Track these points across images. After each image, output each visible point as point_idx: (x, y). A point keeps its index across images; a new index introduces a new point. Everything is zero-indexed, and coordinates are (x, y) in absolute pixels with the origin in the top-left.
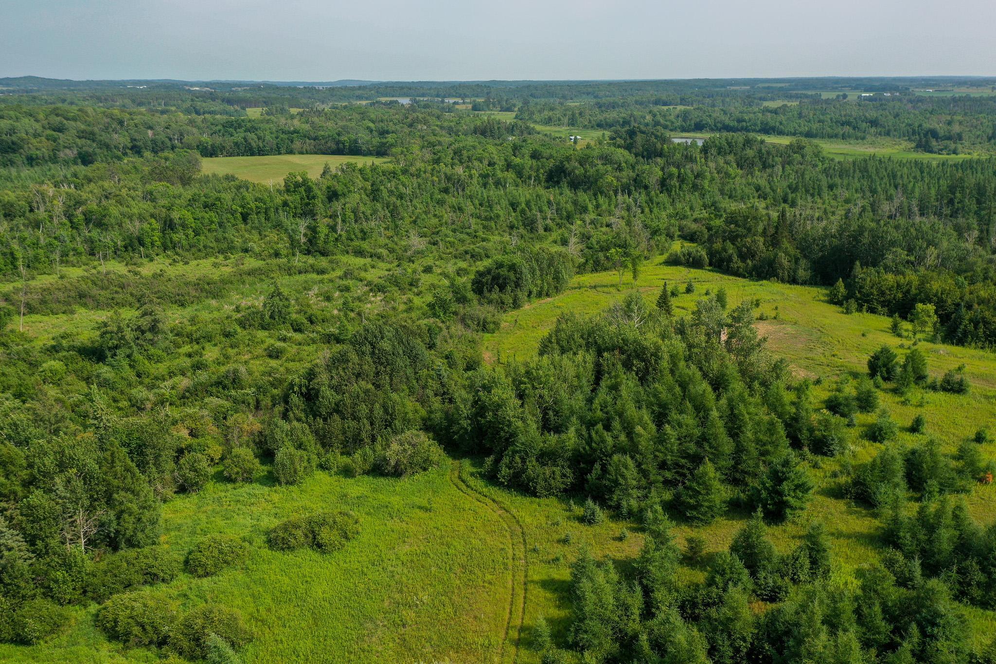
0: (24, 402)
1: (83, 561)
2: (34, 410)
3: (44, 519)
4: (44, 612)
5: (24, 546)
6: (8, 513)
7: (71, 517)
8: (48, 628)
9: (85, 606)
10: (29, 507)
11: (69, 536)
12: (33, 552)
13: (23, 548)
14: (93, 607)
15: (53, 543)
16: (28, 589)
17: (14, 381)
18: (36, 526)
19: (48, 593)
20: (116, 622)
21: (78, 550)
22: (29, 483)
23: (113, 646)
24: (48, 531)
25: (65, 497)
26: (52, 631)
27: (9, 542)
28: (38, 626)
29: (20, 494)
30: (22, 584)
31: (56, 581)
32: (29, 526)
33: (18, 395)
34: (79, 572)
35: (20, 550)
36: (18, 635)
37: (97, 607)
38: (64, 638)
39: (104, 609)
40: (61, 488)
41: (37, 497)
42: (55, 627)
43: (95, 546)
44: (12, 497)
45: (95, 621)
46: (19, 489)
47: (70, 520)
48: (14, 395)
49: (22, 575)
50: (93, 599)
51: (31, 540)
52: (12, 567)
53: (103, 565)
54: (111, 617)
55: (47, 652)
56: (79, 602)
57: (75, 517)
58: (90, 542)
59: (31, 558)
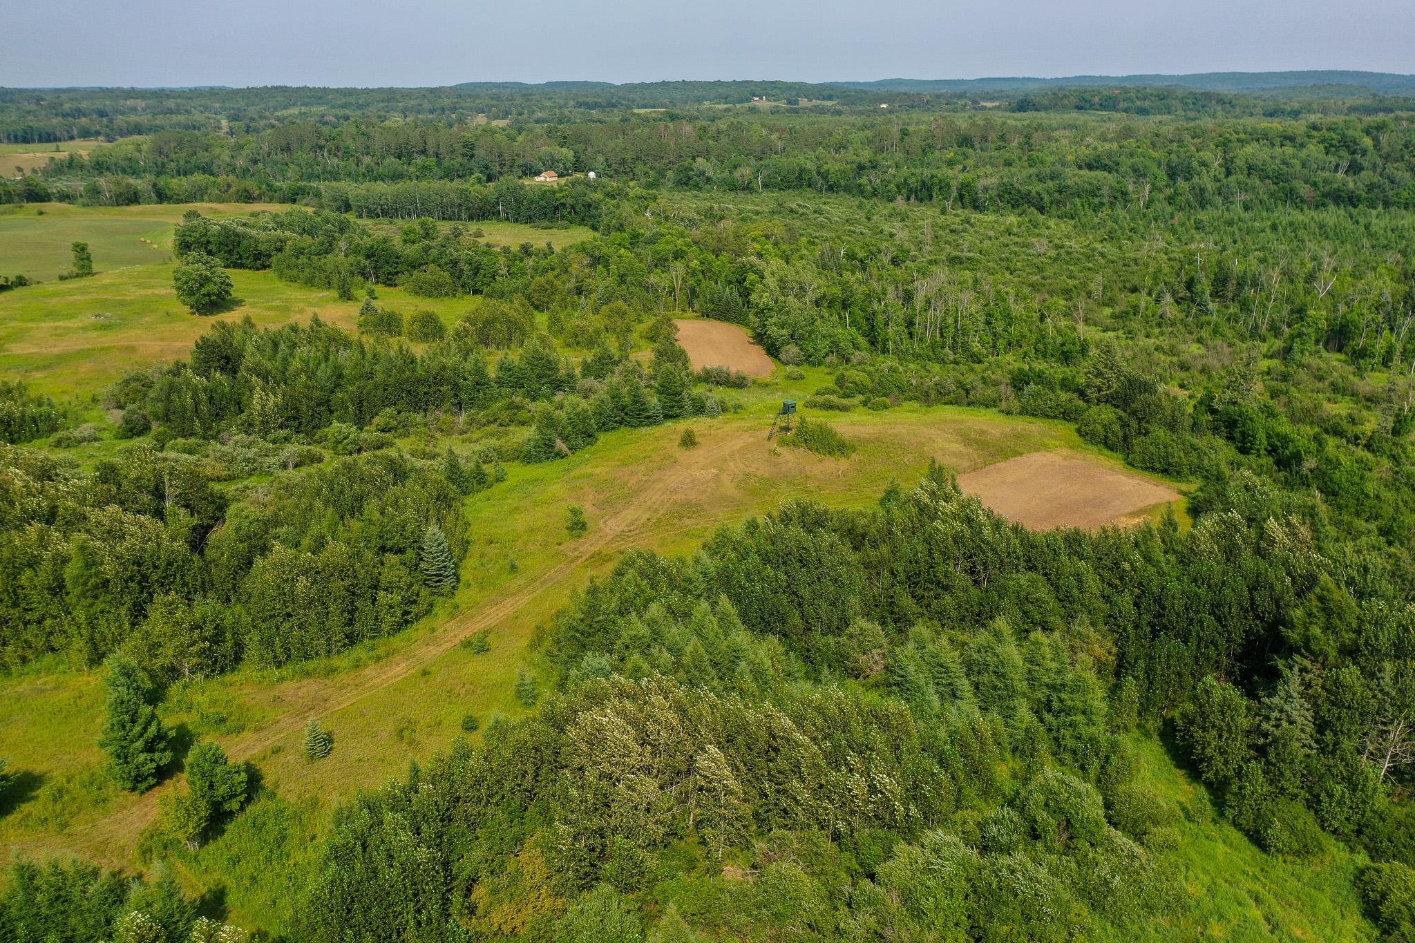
0: (1390, 543)
1: (1375, 790)
2: (1398, 559)
3: (1349, 708)
4: (1299, 824)
5: (1310, 728)
6: (1308, 677)
7: (1384, 724)
8: (1296, 846)
9: (1352, 850)
10: (1336, 681)
11: (1371, 748)
12: (1317, 742)
13: (1308, 730)
14: (1362, 859)
15: (1347, 744)
16: (1292, 783)
17: (1388, 511)
18: (1335, 711)
19: (1313, 804)
20: (1384, 896)
21: (1375, 773)
22: (1350, 652)
23: (1366, 925)
24: (1346, 726)
25: (1387, 694)
26: (1297, 853)
27: (1295, 713)
28: (1285, 836)
29: (1331, 659)
30: (1288, 774)
31: (1330, 795)
32: (1326, 706)
33: (1385, 532)
34: (1364, 802)
35: (1303, 731)
36: (1258, 832)
37: (1368, 862)
38: (1308, 873)
39: (1377, 871)
40: (1388, 679)
41: (1350, 674)
42: (1304, 851)
43: (1401, 781)
44: (1321, 659)
45: (1356, 877)
46: (1332, 653)
47: (1381, 727)
48: (1380, 529)
49: (1292, 762)
50: (1366, 847)
51: (1322, 726)
52: (1284, 745)
53: (1399, 812)
54: (1380, 887)
55: (1281, 873)
56: (1347, 841)
57: (1390, 728)
58: (1395, 771)
59: (1310, 748)
